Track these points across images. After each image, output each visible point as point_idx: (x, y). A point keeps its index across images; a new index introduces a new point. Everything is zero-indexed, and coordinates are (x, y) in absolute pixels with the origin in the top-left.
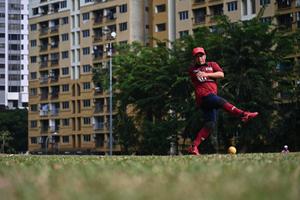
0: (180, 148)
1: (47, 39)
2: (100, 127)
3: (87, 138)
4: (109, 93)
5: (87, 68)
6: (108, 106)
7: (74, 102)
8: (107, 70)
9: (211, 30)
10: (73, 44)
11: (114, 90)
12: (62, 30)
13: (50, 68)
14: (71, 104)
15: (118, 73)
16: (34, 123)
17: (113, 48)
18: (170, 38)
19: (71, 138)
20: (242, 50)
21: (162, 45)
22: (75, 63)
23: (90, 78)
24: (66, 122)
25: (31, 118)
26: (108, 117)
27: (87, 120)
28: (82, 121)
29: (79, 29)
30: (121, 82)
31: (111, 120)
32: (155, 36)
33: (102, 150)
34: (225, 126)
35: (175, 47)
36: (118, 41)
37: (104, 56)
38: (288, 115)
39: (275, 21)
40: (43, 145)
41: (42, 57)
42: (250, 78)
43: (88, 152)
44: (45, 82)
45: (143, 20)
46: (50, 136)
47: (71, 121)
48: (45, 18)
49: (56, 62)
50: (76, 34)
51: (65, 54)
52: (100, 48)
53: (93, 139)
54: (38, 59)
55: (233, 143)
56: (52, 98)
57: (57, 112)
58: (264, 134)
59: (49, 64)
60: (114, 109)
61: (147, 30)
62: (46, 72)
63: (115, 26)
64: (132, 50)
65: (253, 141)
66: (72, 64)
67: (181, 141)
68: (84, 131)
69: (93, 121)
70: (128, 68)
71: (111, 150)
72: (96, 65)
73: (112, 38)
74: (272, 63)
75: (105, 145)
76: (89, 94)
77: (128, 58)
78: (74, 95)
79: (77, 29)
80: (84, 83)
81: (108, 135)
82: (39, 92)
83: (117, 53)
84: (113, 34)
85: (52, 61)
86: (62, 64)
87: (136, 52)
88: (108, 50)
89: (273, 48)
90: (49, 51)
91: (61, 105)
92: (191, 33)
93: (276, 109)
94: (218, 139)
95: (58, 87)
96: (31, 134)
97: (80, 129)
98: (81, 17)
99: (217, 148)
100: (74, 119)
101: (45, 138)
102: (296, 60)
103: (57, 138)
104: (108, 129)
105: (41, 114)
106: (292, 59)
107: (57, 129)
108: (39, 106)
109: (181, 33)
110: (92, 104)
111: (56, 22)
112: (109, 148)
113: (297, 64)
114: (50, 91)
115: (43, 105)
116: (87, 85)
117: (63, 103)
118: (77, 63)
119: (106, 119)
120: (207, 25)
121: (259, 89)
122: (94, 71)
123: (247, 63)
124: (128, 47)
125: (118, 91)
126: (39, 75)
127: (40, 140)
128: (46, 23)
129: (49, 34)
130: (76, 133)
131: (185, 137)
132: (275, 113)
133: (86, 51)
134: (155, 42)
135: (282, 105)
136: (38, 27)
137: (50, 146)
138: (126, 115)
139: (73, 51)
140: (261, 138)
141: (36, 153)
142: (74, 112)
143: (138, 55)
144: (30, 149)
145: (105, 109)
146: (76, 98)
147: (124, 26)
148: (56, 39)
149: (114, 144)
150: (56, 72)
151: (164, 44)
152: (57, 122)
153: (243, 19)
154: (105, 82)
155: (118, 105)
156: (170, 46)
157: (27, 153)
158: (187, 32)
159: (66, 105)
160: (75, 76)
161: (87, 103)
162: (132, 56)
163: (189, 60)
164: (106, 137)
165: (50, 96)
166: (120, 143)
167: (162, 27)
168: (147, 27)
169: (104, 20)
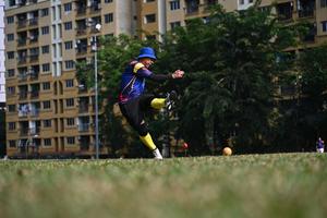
0: (173, 150)
1: (25, 32)
2: (85, 128)
3: (71, 140)
4: (94, 91)
5: (69, 63)
6: (94, 105)
7: (56, 101)
8: (92, 66)
9: (205, 21)
10: (54, 38)
11: (99, 87)
12: (42, 22)
13: (29, 65)
14: (53, 104)
15: (104, 69)
16: (12, 125)
17: (98, 41)
18: (160, 30)
19: (53, 141)
20: (238, 42)
21: (152, 38)
22: (57, 59)
23: (74, 74)
24: (48, 123)
25: (8, 119)
26: (94, 117)
27: (71, 121)
28: (65, 121)
29: (60, 22)
30: (107, 78)
31: (97, 120)
32: (143, 28)
33: (87, 153)
34: (221, 125)
35: (166, 40)
36: (103, 33)
37: (89, 50)
38: (288, 113)
39: (274, 11)
40: (23, 149)
41: (20, 52)
42: (247, 73)
43: (72, 156)
44: (24, 80)
45: (131, 10)
46: (30, 139)
47: (53, 122)
48: (22, 10)
49: (35, 58)
50: (57, 27)
51: (46, 49)
52: (84, 41)
53: (77, 142)
54: (16, 55)
55: (230, 143)
56: (32, 97)
57: (37, 112)
58: (263, 134)
59: (28, 60)
60: (99, 108)
61: (135, 22)
62: (25, 69)
63: (100, 17)
64: (119, 44)
65: (251, 142)
66: (54, 60)
67: (174, 142)
68: (67, 133)
69: (78, 122)
70: (115, 63)
71: (98, 153)
72: (79, 60)
73: (97, 31)
74: (271, 55)
75: (91, 148)
76: (72, 93)
77: (114, 52)
78: (56, 94)
79: (58, 21)
80: (67, 81)
81: (94, 136)
82: (17, 90)
83: (103, 47)
84: (98, 26)
85: (31, 57)
86: (42, 59)
87: (123, 45)
88: (92, 44)
89: (273, 40)
90: (28, 46)
91: (42, 105)
92: (183, 24)
93: (276, 106)
94: (214, 140)
95: (38, 85)
96: (10, 137)
97: (62, 131)
98: (63, 8)
99: (213, 150)
100: (56, 119)
101: (24, 141)
102: (297, 52)
103: (37, 141)
104: (94, 130)
105: (20, 114)
106: (293, 52)
107: (38, 131)
108: (18, 106)
109: (172, 24)
110: (76, 103)
111: (35, 13)
112: (94, 150)
113: (298, 57)
114: (30, 89)
115: (22, 105)
116: (70, 83)
117: (44, 102)
118: (58, 59)
119: (91, 119)
120: (200, 15)
121: (257, 84)
122: (77, 67)
123: (245, 57)
124: (115, 40)
125: (104, 89)
126: (17, 73)
127: (19, 143)
128: (24, 15)
129: (28, 27)
130: (59, 135)
131: (177, 137)
132: (275, 110)
133: (69, 45)
134: (143, 35)
135: (282, 102)
136: (15, 19)
137: (30, 149)
138: (113, 115)
139: (54, 45)
140: (260, 137)
141: (16, 158)
142: (56, 112)
143: (126, 48)
144: (9, 153)
145: (90, 108)
146: (58, 97)
147: (110, 18)
148: (35, 32)
149: (101, 147)
150: (36, 68)
151: (154, 37)
152: (38, 123)
153: (239, 9)
154: (89, 79)
155: (105, 104)
156: (160, 39)
157: (5, 159)
158: (178, 23)
159: (47, 105)
160: (56, 72)
161: (70, 102)
162: (118, 50)
163: (182, 54)
164: (91, 138)
165: (29, 96)
166: (107, 146)
167: (152, 18)
168: (135, 18)
169: (88, 11)
